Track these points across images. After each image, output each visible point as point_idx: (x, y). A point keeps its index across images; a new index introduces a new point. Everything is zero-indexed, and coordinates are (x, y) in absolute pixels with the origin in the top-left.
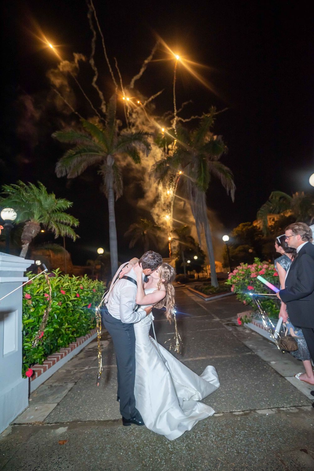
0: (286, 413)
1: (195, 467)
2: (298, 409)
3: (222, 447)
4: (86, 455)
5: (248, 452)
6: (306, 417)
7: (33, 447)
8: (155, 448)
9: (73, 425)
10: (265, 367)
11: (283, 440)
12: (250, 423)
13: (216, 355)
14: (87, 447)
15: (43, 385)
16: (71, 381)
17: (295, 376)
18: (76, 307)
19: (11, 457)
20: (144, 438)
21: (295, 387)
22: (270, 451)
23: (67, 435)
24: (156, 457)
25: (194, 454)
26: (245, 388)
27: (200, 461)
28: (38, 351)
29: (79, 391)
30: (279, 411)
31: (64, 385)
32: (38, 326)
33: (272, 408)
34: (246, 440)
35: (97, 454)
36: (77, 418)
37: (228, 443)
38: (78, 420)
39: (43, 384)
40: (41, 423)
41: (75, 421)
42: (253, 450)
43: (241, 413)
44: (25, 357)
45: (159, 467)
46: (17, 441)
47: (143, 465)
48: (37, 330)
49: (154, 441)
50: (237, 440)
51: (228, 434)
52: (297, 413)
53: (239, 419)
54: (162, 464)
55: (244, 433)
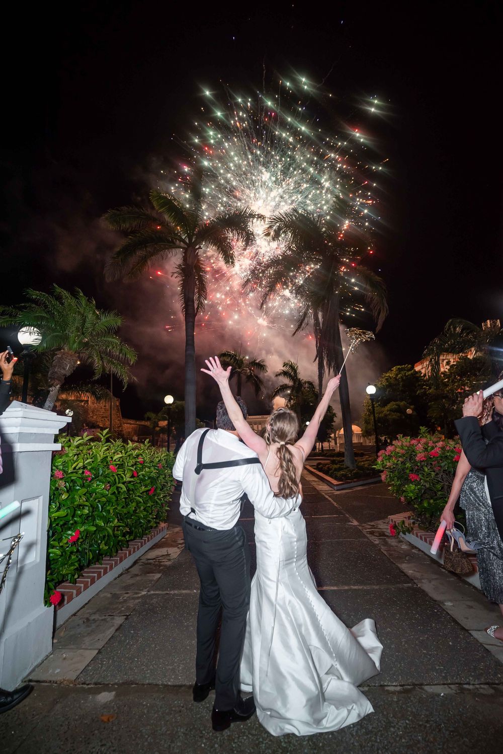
0: (475, 694)
2: (493, 688)
3: (368, 746)
4: (146, 743)
7: (61, 723)
8: (257, 739)
9: (123, 688)
10: (436, 611)
11: (471, 742)
12: (414, 707)
13: (354, 585)
14: (146, 730)
15: (73, 617)
16: (119, 613)
17: (486, 630)
18: (131, 492)
19: (24, 738)
21: (487, 650)
23: (113, 707)
26: (404, 646)
28: (70, 562)
29: (132, 632)
30: (462, 690)
31: (109, 619)
32: (71, 522)
33: (450, 684)
34: (408, 736)
35: (163, 742)
36: (130, 677)
37: (378, 741)
38: (131, 681)
39: (74, 615)
40: (71, 682)
41: (126, 683)
43: (398, 688)
44: (49, 572)
46: (34, 711)
48: (69, 529)
49: (256, 727)
50: (393, 736)
51: (377, 724)
52: (492, 696)
53: (395, 700)
55: (405, 725)
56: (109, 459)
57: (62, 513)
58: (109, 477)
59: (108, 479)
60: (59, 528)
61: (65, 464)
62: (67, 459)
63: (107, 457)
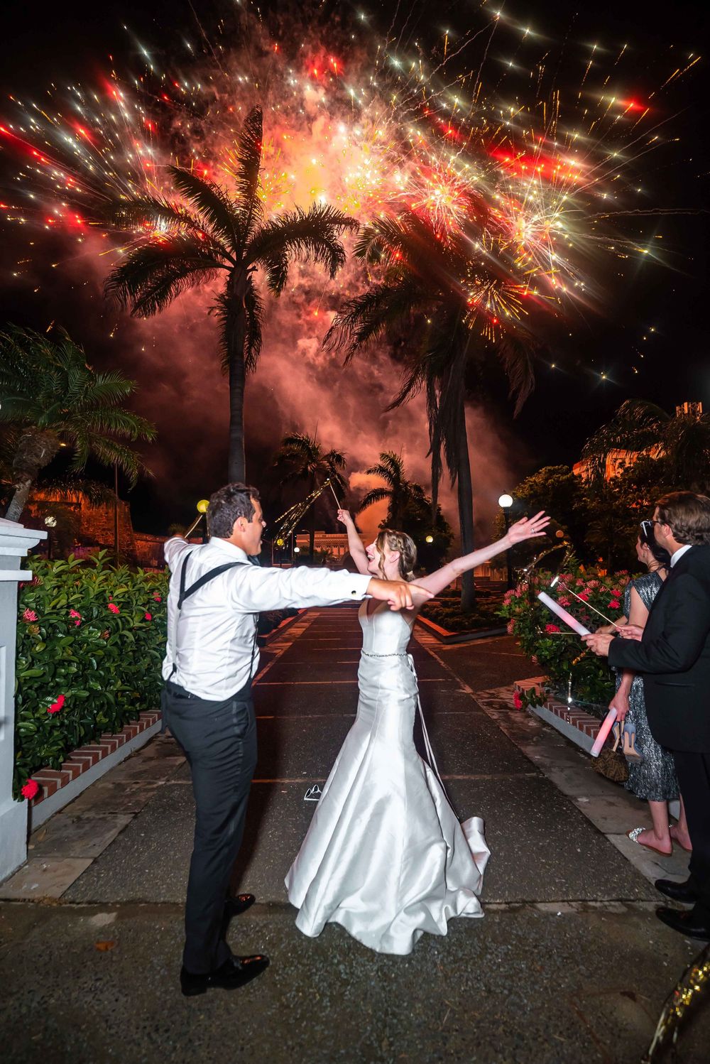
0: (601, 913)
1: (394, 1015)
2: (626, 905)
3: (455, 977)
4: (158, 977)
5: (510, 991)
6: (642, 924)
7: (39, 953)
8: (309, 970)
9: (127, 909)
10: (565, 808)
11: (587, 969)
12: (521, 929)
13: (458, 774)
14: (158, 960)
15: (58, 815)
16: (124, 810)
17: (627, 834)
18: (142, 643)
20: (285, 947)
21: (625, 858)
22: (555, 991)
23: (114, 932)
24: (311, 990)
25: (394, 988)
26: (517, 853)
27: (405, 1004)
28: (51, 740)
29: (143, 835)
30: (586, 908)
31: (109, 817)
32: (52, 684)
34: (508, 964)
36: (138, 894)
37: (469, 970)
38: (140, 899)
39: (60, 812)
40: (55, 900)
41: (132, 901)
42: (521, 987)
43: (503, 907)
44: (20, 754)
45: (316, 1012)
47: (282, 1005)
48: (49, 694)
49: (309, 955)
50: (489, 964)
51: (470, 950)
52: (624, 914)
53: (497, 921)
54: (324, 1004)
55: (506, 951)
56: (108, 594)
57: (37, 671)
58: (108, 621)
59: (106, 623)
60: (33, 692)
61: (38, 600)
62: (42, 594)
63: (105, 591)
